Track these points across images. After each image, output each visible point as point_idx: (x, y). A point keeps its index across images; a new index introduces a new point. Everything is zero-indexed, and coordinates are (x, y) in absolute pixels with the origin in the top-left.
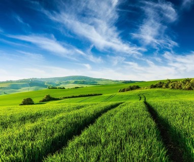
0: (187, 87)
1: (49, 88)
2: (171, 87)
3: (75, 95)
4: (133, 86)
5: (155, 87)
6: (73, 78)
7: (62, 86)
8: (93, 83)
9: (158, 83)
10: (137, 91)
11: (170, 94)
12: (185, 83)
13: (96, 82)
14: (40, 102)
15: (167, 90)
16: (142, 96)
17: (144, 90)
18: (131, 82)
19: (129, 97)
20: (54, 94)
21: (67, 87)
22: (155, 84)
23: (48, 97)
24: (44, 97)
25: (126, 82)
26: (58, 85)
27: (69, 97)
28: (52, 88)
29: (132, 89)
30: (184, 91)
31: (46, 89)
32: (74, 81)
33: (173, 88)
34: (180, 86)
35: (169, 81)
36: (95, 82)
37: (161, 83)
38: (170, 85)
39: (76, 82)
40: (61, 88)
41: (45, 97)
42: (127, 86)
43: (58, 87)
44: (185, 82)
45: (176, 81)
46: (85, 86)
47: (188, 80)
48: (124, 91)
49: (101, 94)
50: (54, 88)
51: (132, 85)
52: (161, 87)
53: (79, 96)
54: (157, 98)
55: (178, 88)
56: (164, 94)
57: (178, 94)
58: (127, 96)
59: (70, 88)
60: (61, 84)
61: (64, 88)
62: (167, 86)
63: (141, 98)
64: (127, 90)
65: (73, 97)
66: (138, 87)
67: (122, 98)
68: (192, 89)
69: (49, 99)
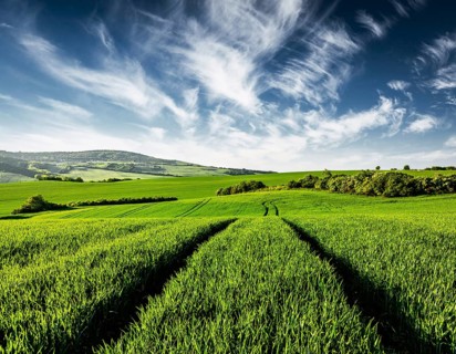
0: (365, 190)
1: (40, 179)
2: (332, 188)
3: (109, 199)
4: (251, 183)
5: (298, 186)
6: (105, 155)
7: (74, 174)
8: (155, 169)
9: (304, 177)
10: (259, 194)
11: (332, 202)
12: (362, 181)
13: (163, 170)
14: (15, 212)
15: (323, 193)
16: (270, 206)
17: (274, 192)
18: (246, 172)
19: (242, 208)
20: (54, 194)
21: (87, 176)
22: (298, 180)
23: (37, 200)
24: (27, 202)
25: (233, 172)
26: (66, 171)
27: (93, 204)
28: (48, 179)
29: (247, 188)
30: (359, 198)
31: (30, 180)
32: (106, 164)
33: (336, 189)
34: (352, 187)
35: (329, 173)
36: (160, 169)
37: (311, 177)
38: (330, 182)
39: (111, 167)
40: (72, 180)
41: (29, 200)
42: (237, 181)
43: (63, 176)
44: (361, 177)
45: (343, 174)
46: (134, 176)
47: (368, 174)
48: (228, 192)
49: (175, 199)
50: (53, 179)
51: (248, 179)
52: (311, 186)
53: (121, 202)
54: (302, 211)
55: (346, 191)
56: (318, 203)
57: (348, 203)
58: (237, 204)
59: (96, 180)
60: (72, 168)
61: (80, 180)
62: (324, 186)
63: (267, 209)
64: (237, 192)
65: (105, 203)
66: (261, 186)
67: (225, 208)
68: (376, 195)
69: (40, 206)
